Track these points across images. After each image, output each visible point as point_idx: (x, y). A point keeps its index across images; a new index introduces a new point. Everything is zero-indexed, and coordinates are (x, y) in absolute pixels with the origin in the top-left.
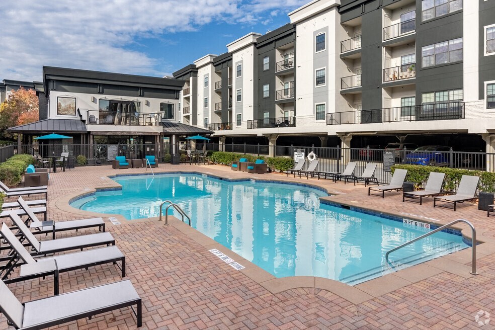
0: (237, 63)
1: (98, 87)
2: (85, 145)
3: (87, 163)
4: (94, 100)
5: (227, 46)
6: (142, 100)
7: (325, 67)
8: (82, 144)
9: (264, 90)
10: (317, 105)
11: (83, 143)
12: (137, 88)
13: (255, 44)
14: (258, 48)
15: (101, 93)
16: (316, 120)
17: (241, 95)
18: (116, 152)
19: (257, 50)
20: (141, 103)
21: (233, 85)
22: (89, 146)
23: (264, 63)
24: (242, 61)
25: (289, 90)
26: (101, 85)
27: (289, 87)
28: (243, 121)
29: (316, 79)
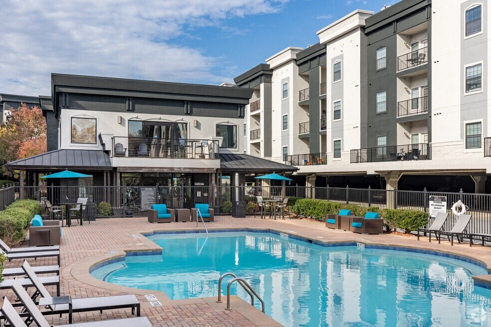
0: (333, 59)
1: (127, 102)
2: (109, 187)
3: (113, 214)
4: (122, 121)
5: (318, 32)
6: (190, 120)
7: (481, 62)
8: (105, 186)
9: (378, 101)
10: (467, 124)
11: (107, 185)
12: (182, 103)
14: (367, 34)
15: (131, 111)
16: (466, 148)
17: (340, 110)
18: (153, 198)
19: (366, 38)
20: (188, 125)
21: (327, 94)
22: (115, 189)
23: (378, 58)
24: (341, 57)
25: (419, 100)
26: (131, 99)
27: (420, 96)
28: (344, 150)
29: (466, 81)
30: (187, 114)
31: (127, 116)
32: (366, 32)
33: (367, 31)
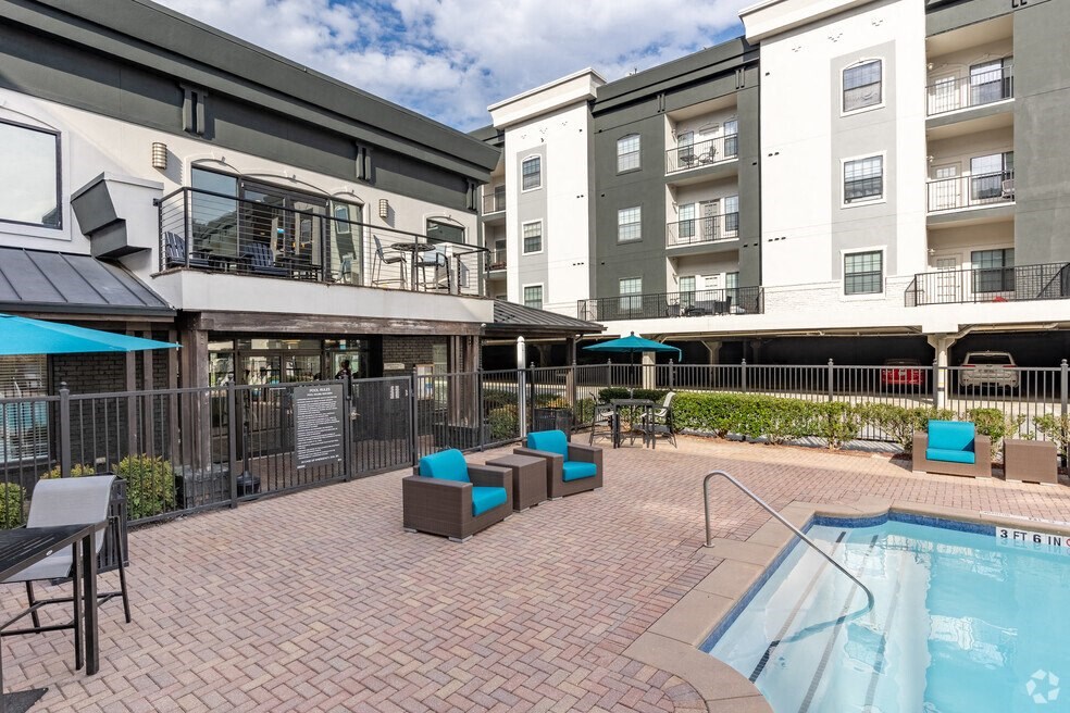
0: (519, 155)
1: (188, 102)
2: (149, 392)
5: (490, 108)
6: (370, 196)
8: (132, 391)
9: (621, 222)
10: (846, 255)
11: (141, 385)
12: (353, 145)
13: (591, 102)
14: (595, 115)
15: (200, 134)
16: (846, 294)
17: (539, 237)
18: (335, 420)
19: (593, 120)
20: (365, 209)
21: (508, 210)
22: (174, 399)
23: (620, 153)
24: (543, 149)
25: (697, 222)
26: (201, 95)
27: (697, 216)
28: (550, 302)
29: (845, 183)
30: (363, 180)
31: (189, 151)
32: (594, 110)
33: (597, 108)
